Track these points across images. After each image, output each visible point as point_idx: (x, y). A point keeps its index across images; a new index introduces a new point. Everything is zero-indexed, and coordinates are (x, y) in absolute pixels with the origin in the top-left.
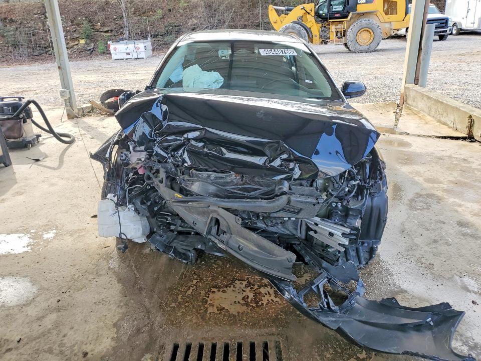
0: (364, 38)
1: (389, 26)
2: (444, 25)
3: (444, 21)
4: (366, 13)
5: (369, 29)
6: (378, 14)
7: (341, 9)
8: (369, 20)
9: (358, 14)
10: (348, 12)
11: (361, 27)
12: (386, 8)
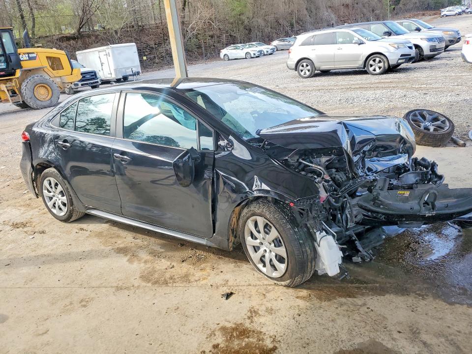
0: (42, 93)
1: (60, 80)
2: (94, 77)
3: (93, 74)
4: (33, 69)
5: (44, 84)
6: (45, 69)
7: (4, 67)
8: (41, 76)
9: (26, 71)
10: (13, 69)
11: (35, 84)
12: (50, 64)
